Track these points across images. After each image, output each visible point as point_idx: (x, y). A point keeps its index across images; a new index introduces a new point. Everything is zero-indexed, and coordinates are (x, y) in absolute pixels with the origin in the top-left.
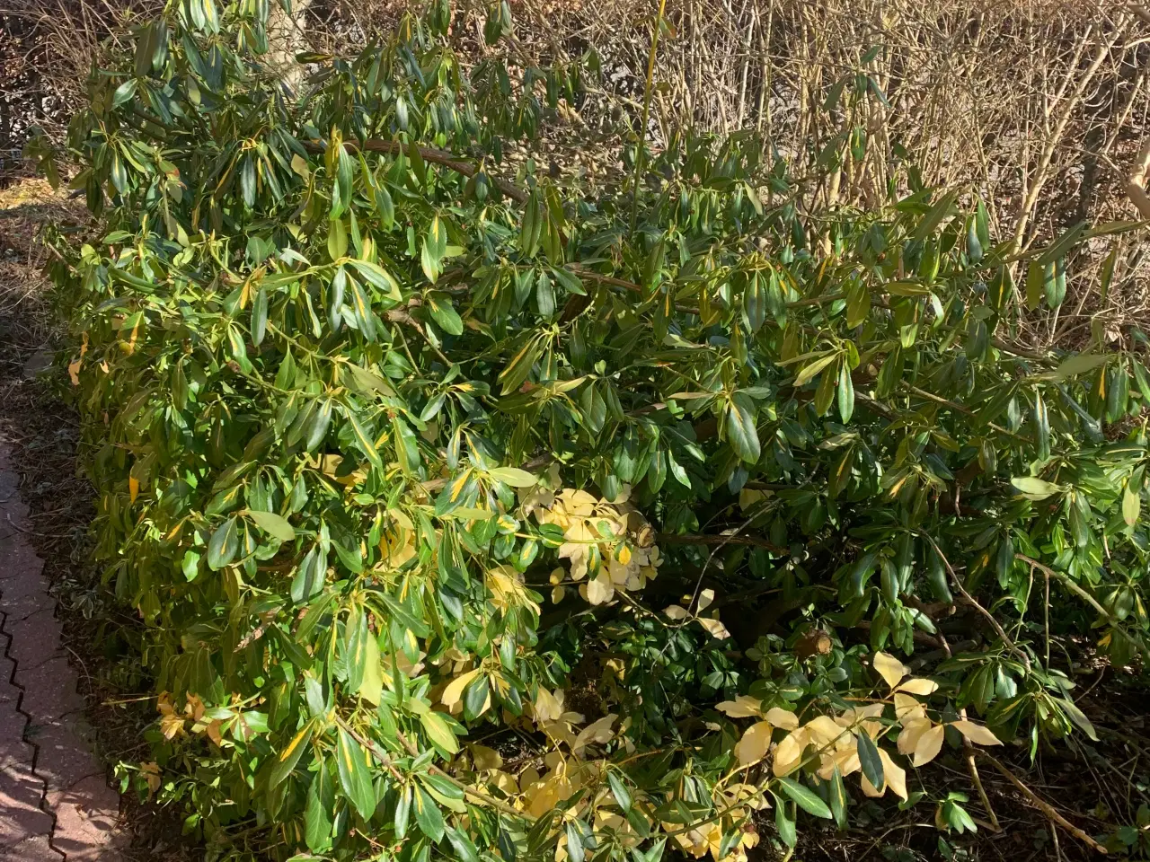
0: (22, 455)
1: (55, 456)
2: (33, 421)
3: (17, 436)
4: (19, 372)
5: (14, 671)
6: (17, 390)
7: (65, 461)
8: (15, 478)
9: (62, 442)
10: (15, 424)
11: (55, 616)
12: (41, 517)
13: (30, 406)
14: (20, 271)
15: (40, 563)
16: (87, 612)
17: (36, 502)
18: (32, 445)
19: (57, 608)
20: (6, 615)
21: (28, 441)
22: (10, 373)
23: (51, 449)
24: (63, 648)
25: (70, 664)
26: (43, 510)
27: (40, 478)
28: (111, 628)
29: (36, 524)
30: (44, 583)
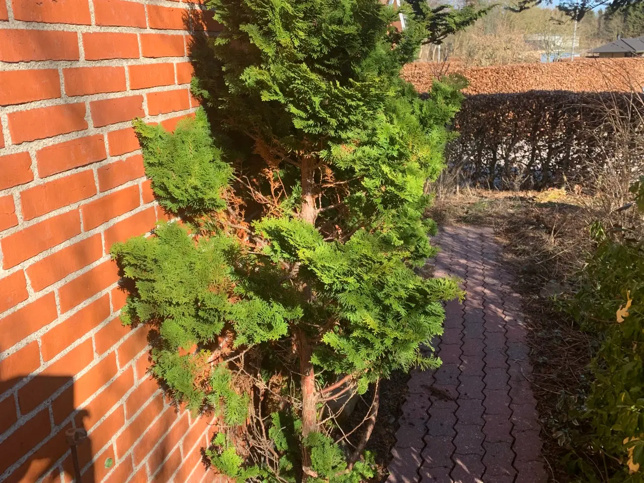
0: (533, 337)
1: (551, 343)
2: (541, 321)
3: (532, 326)
4: (538, 292)
5: (514, 458)
6: (535, 301)
7: (557, 348)
8: (527, 349)
9: (556, 337)
10: (531, 319)
11: (539, 435)
12: (539, 376)
13: (541, 312)
14: (545, 236)
15: (535, 401)
16: (561, 442)
17: (537, 366)
18: (539, 334)
19: (541, 432)
20: (514, 425)
21: (537, 331)
22: (532, 291)
23: (550, 339)
24: (542, 457)
25: (545, 467)
26: (540, 372)
27: (541, 353)
28: (573, 457)
29: (536, 380)
30: (536, 414)
